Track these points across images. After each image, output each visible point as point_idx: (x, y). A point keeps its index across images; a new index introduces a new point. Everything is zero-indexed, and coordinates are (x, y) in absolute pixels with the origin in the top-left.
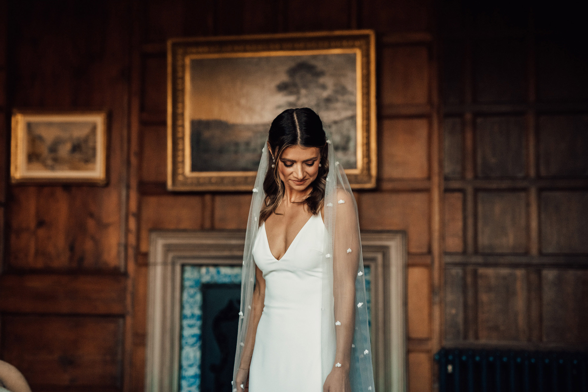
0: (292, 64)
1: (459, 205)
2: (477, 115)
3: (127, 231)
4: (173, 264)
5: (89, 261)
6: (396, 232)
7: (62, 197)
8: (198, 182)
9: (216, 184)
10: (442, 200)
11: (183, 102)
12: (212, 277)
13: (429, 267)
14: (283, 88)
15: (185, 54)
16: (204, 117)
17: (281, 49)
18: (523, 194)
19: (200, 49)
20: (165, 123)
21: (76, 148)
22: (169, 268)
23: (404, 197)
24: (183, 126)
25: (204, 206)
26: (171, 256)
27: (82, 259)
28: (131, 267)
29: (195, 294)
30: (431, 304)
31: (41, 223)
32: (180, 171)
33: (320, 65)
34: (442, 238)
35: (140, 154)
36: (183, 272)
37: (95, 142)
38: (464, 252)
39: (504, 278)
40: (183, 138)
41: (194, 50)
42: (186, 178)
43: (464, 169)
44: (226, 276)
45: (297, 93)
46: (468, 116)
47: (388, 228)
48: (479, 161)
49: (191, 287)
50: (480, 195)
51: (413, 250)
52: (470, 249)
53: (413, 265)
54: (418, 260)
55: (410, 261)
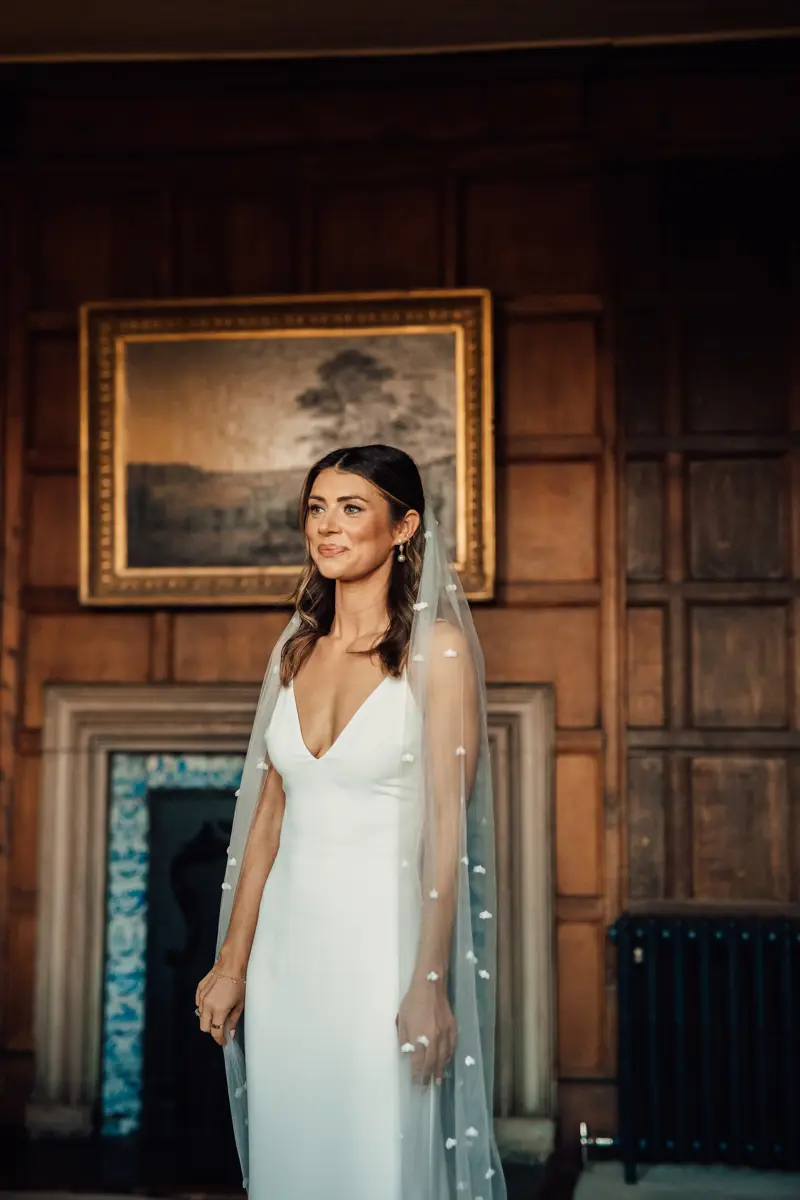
0: (329, 355)
1: (657, 631)
2: (689, 456)
4: (91, 751)
6: (534, 686)
8: (142, 587)
9: (178, 590)
10: (623, 625)
11: (112, 429)
12: (170, 776)
13: (598, 754)
14: (310, 401)
15: (116, 332)
16: (153, 458)
17: (307, 325)
18: (780, 611)
19: (146, 324)
20: (74, 471)
22: (84, 758)
23: (549, 617)
24: (111, 476)
25: (152, 636)
26: (86, 733)
28: (7, 758)
29: (136, 809)
30: (602, 827)
32: (105, 566)
33: (383, 357)
34: (624, 696)
35: (25, 533)
36: (110, 766)
38: (666, 726)
39: (744, 776)
40: (111, 500)
41: (134, 325)
42: (117, 579)
43: (665, 563)
44: (196, 773)
45: (341, 410)
46: (674, 459)
47: (518, 679)
48: (695, 547)
49: (127, 796)
50: (697, 612)
51: (565, 722)
52: (678, 719)
53: (567, 751)
54: (576, 741)
55: (562, 744)
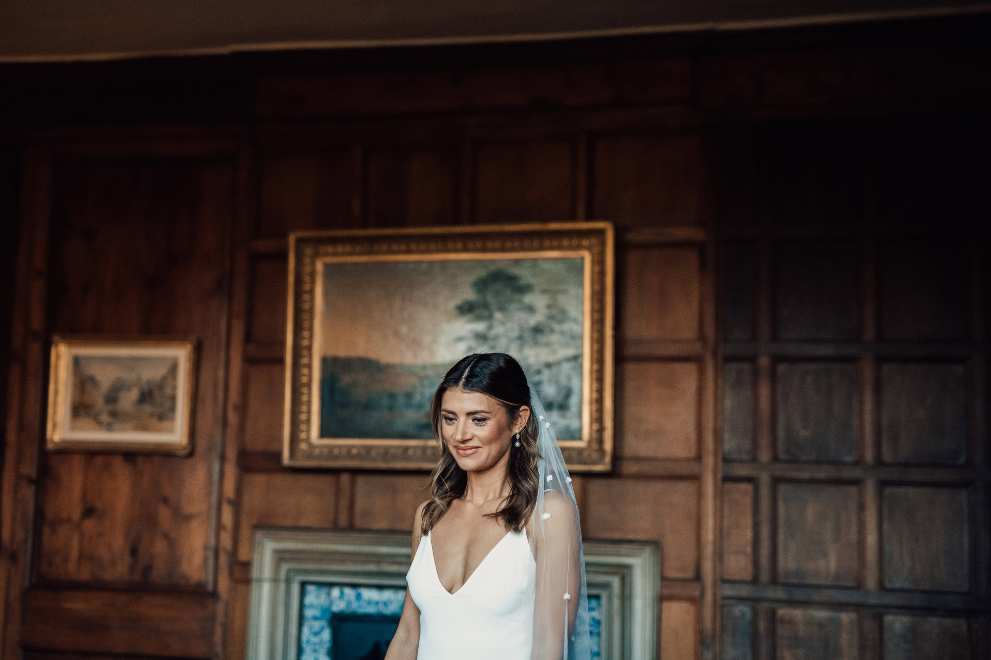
0: (482, 273)
1: (748, 501)
2: (777, 359)
3: (220, 527)
4: (288, 581)
5: (159, 574)
6: (644, 543)
7: (122, 473)
8: (331, 453)
9: (359, 456)
10: (719, 495)
11: (311, 329)
12: (349, 603)
13: (697, 601)
14: (467, 309)
15: (316, 255)
16: (342, 353)
17: (465, 250)
18: (853, 489)
19: (339, 249)
20: (281, 361)
21: (146, 396)
22: (282, 586)
23: (657, 487)
24: (309, 366)
25: (338, 491)
26: (285, 567)
27: (148, 569)
28: (224, 584)
29: (322, 629)
31: (89, 512)
32: (303, 435)
33: (525, 275)
34: (719, 556)
35: (243, 408)
36: (303, 594)
37: (174, 388)
38: (755, 581)
39: (821, 625)
40: (309, 385)
41: (330, 249)
42: (312, 446)
43: (755, 446)
44: (369, 602)
45: (490, 317)
46: (764, 361)
47: (631, 536)
48: (781, 434)
49: (315, 618)
50: (783, 488)
51: (670, 574)
52: (765, 576)
53: (671, 598)
54: (678, 590)
55: (666, 592)
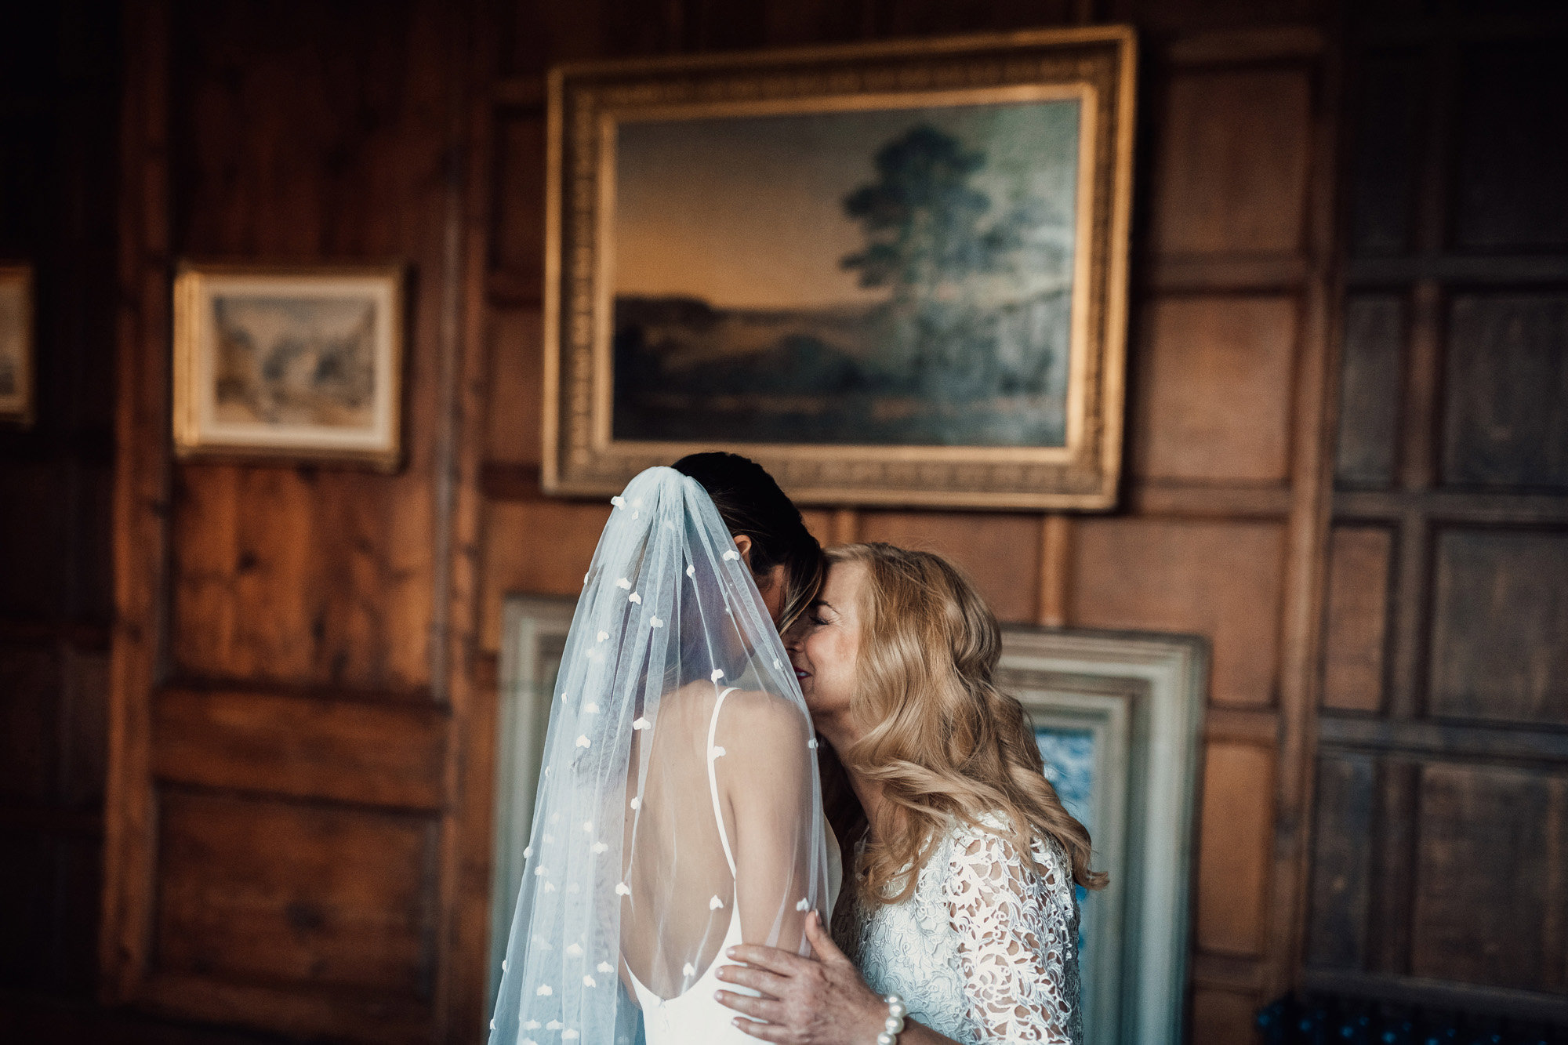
1: (1379, 565)
2: (1452, 289)
3: (452, 594)
5: (359, 668)
6: (1176, 639)
7: (296, 497)
10: (1327, 551)
11: (592, 246)
13: (1273, 748)
14: (861, 205)
15: (599, 109)
17: (863, 90)
20: (536, 303)
21: (330, 367)
23: (1209, 535)
24: (590, 313)
27: (340, 661)
28: (460, 690)
30: (1271, 856)
31: (248, 562)
32: (582, 436)
34: (1319, 664)
35: (486, 389)
37: (372, 352)
38: (1384, 712)
39: (1507, 798)
40: (589, 347)
42: (595, 457)
43: (1400, 459)
45: (903, 220)
46: (1426, 293)
47: (1152, 625)
50: (1447, 539)
51: (1224, 693)
52: (1403, 703)
53: (1224, 740)
54: (1235, 725)
55: (1215, 728)
